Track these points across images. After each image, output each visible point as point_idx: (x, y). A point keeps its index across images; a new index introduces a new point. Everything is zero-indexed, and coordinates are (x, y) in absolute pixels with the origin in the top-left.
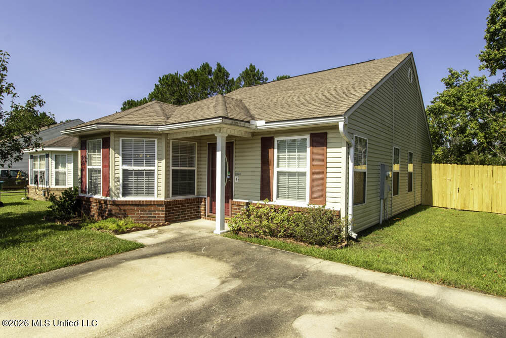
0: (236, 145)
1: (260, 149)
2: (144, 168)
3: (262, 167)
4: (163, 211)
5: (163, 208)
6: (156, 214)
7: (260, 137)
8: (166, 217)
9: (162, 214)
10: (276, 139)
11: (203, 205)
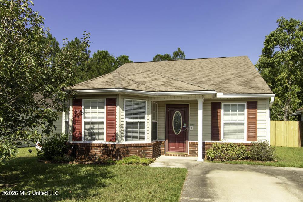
0: (190, 106)
1: (211, 109)
2: (139, 120)
3: (212, 121)
4: (151, 150)
5: (151, 148)
6: (147, 153)
7: (211, 102)
8: (153, 154)
9: (151, 152)
10: (223, 104)
11: (162, 146)
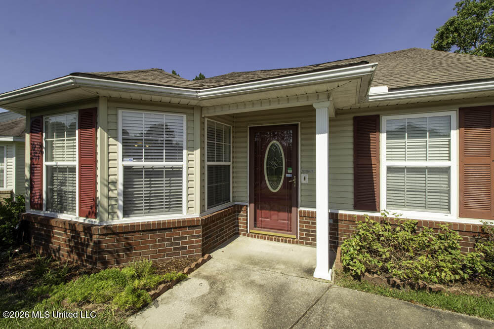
0: (302, 128)
1: (351, 134)
2: (164, 163)
3: (355, 162)
4: (198, 236)
5: (198, 232)
6: (187, 243)
7: (352, 116)
8: (203, 245)
9: (197, 242)
11: (242, 216)
